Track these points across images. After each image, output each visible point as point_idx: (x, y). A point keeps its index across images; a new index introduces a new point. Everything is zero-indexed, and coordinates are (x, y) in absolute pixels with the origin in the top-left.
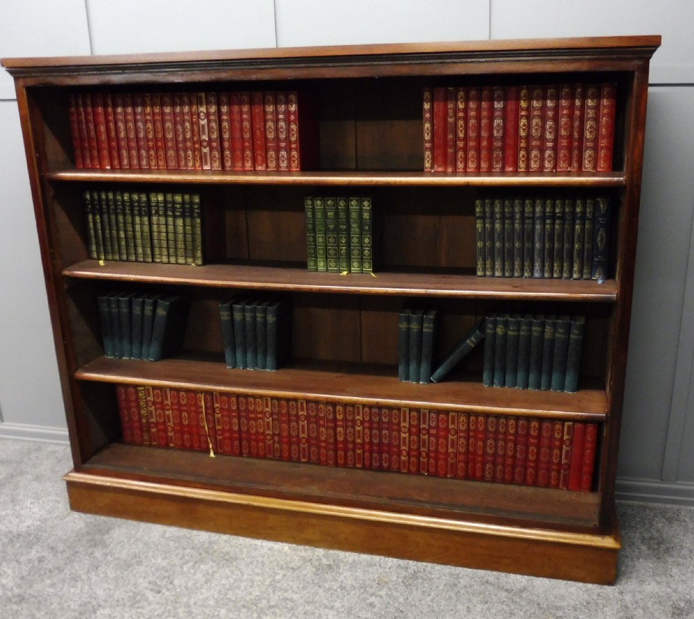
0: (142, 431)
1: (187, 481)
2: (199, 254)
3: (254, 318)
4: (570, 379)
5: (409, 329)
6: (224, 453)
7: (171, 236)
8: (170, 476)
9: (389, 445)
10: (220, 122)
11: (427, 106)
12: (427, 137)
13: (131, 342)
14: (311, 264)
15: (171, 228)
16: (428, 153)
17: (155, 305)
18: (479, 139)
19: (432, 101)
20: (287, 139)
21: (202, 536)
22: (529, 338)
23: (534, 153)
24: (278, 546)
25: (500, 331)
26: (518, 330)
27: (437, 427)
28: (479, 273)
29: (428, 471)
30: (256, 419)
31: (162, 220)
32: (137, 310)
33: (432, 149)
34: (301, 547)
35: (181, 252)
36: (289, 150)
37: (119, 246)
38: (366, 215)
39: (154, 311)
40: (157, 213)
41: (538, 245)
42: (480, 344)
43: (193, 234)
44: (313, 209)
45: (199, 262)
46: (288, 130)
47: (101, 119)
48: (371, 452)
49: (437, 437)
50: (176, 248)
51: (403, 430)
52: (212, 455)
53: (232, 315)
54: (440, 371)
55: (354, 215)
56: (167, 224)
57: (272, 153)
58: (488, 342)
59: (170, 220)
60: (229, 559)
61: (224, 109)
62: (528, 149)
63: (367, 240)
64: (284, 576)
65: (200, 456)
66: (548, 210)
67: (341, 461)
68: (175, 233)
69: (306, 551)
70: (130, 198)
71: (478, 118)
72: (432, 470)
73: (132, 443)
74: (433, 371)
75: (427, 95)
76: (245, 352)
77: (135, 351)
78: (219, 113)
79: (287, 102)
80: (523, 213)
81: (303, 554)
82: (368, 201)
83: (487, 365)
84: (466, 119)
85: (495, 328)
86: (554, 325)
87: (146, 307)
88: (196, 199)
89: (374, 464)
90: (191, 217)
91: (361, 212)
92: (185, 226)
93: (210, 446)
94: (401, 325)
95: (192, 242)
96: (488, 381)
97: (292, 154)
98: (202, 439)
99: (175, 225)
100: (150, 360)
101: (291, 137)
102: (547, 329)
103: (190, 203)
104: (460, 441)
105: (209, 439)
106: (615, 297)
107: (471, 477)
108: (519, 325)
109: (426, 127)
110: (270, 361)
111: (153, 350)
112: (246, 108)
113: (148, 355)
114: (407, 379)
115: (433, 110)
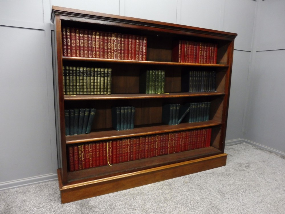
0: (79, 164)
1: (115, 174)
2: (109, 90)
3: (128, 111)
5: (173, 109)
6: (114, 164)
8: (105, 174)
9: (165, 146)
10: (121, 44)
11: (180, 45)
12: (180, 53)
13: (78, 128)
14: (147, 92)
16: (179, 59)
17: (90, 112)
19: (181, 44)
20: (142, 52)
21: (123, 192)
22: (199, 108)
24: (149, 185)
26: (197, 106)
27: (178, 138)
28: (190, 92)
29: (175, 152)
30: (125, 148)
31: (96, 78)
32: (81, 114)
33: (181, 57)
35: (102, 90)
36: (142, 55)
37: (76, 88)
38: (163, 76)
39: (89, 114)
40: (94, 75)
41: (202, 83)
42: (189, 111)
43: (107, 83)
44: (149, 74)
45: (110, 93)
47: (73, 38)
48: (160, 150)
49: (178, 140)
50: (100, 89)
51: (169, 140)
52: (110, 165)
53: (120, 111)
54: (180, 120)
55: (160, 76)
57: (138, 56)
58: (191, 110)
59: (99, 78)
61: (123, 40)
62: (201, 59)
63: (163, 83)
66: (204, 74)
67: (152, 155)
68: (100, 83)
69: (158, 183)
70: (83, 69)
71: (191, 50)
73: (74, 171)
75: (180, 42)
77: (80, 131)
78: (121, 41)
79: (143, 40)
80: (199, 75)
82: (164, 72)
84: (189, 50)
85: (192, 106)
86: (204, 104)
87: (86, 112)
88: (110, 70)
89: (161, 153)
90: (107, 77)
91: (161, 74)
92: (104, 80)
93: (108, 162)
94: (171, 108)
95: (107, 86)
96: (191, 121)
97: (144, 56)
98: (104, 161)
99: (100, 80)
100: (87, 133)
101: (144, 51)
102: (203, 105)
103: (108, 72)
104: (183, 140)
105: (108, 160)
106: (225, 93)
107: (185, 150)
108: (197, 105)
109: (180, 51)
110: (132, 126)
111: (88, 129)
112: (130, 40)
113: (86, 132)
114: (172, 124)
115: (181, 46)
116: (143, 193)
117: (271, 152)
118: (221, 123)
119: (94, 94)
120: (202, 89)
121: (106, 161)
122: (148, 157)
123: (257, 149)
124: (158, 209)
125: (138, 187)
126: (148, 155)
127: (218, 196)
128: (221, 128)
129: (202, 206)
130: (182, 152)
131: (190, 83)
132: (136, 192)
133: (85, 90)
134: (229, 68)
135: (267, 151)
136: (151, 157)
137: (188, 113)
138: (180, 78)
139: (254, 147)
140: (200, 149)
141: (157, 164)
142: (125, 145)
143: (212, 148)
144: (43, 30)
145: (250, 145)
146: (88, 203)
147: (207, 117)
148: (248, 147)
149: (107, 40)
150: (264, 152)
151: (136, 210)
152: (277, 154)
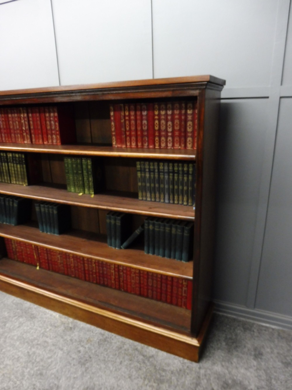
0: (14, 254)
1: (22, 280)
2: (26, 181)
3: (49, 211)
4: (184, 255)
5: (110, 223)
6: (43, 268)
7: (16, 172)
8: (16, 277)
9: (107, 274)
10: (29, 121)
11: (112, 114)
13: (6, 217)
14: (69, 189)
15: (16, 168)
16: (114, 138)
18: (136, 130)
19: (114, 111)
20: (55, 129)
22: (164, 232)
23: (163, 138)
24: (54, 314)
25: (151, 227)
26: (159, 228)
27: (126, 269)
28: (140, 198)
29: (124, 289)
30: (53, 255)
31: (12, 165)
32: (7, 203)
33: (116, 136)
34: (64, 316)
35: (20, 179)
36: (56, 135)
38: (89, 167)
39: (13, 204)
40: (10, 162)
41: (166, 187)
42: (142, 234)
43: (24, 172)
44: (67, 162)
45: (27, 184)
46: (55, 125)
48: (100, 277)
49: (127, 275)
50: (18, 177)
52: (38, 268)
53: (40, 209)
54: (125, 244)
55: (84, 167)
56: (14, 167)
57: (49, 136)
58: (146, 232)
60: (33, 317)
61: (30, 115)
62: (160, 137)
63: (90, 179)
64: (50, 329)
65: (34, 267)
66: (170, 168)
67: (87, 279)
71: (136, 120)
72: (125, 289)
73: (11, 259)
74: (122, 243)
75: (111, 108)
76: (46, 226)
78: (28, 117)
79: (54, 112)
80: (159, 169)
81: (63, 320)
82: (90, 160)
83: (146, 244)
84: (130, 120)
85: (149, 226)
86: (176, 228)
87: (10, 202)
88: (23, 156)
90: (22, 164)
91: (87, 165)
92: (20, 168)
93: (38, 264)
94: (107, 220)
95: (24, 175)
96: (147, 251)
99: (17, 167)
103: (21, 158)
109: (113, 124)
110: (57, 231)
112: (37, 115)
114: (111, 246)
119: (11, 183)
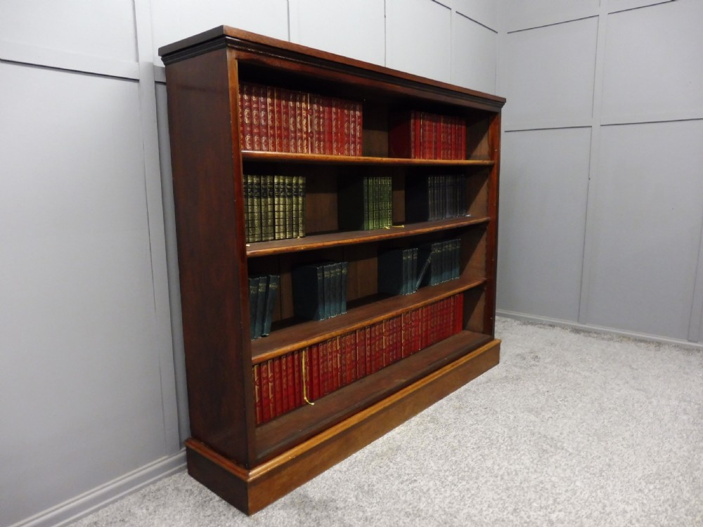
2: (302, 227)
3: (336, 273)
5: (407, 259)
9: (397, 343)
10: (319, 118)
11: (412, 121)
12: (413, 139)
14: (365, 227)
16: (413, 150)
17: (268, 283)
19: (415, 119)
20: (355, 136)
22: (445, 253)
26: (442, 249)
27: (415, 320)
29: (411, 352)
30: (332, 359)
32: (252, 290)
33: (414, 147)
35: (288, 228)
36: (355, 143)
39: (267, 287)
41: (447, 201)
42: (431, 261)
43: (298, 211)
44: (368, 185)
46: (358, 129)
50: (285, 225)
51: (403, 329)
52: (313, 404)
53: (323, 275)
54: (418, 282)
68: (284, 211)
70: (253, 181)
75: (413, 115)
78: (319, 112)
79: (355, 110)
85: (435, 250)
86: (452, 243)
87: (260, 285)
88: (300, 181)
89: (391, 359)
90: (297, 196)
91: (387, 186)
92: (291, 204)
93: (305, 398)
94: (404, 258)
95: (297, 217)
96: (434, 282)
97: (358, 147)
98: (297, 396)
99: (285, 204)
100: (265, 336)
101: (358, 134)
102: (450, 246)
103: (297, 184)
104: (424, 324)
105: (305, 392)
106: (489, 218)
107: (427, 346)
108: (442, 246)
109: (413, 133)
110: (344, 306)
111: (267, 325)
112: (334, 109)
113: (263, 332)
114: (407, 292)
115: (415, 124)
116: (400, 446)
117: (552, 326)
118: (485, 279)
119: (274, 239)
120: (448, 213)
121: (301, 397)
122: (371, 373)
123: (524, 324)
124: (454, 467)
125: (380, 439)
126: (371, 366)
127: (532, 418)
128: (485, 288)
129: (522, 441)
130: (424, 351)
131: (430, 203)
132: (385, 449)
133: (257, 231)
134: (495, 167)
135: (544, 325)
136: (377, 370)
137: (430, 265)
138: (403, 192)
139: (519, 322)
140: (450, 339)
141: (404, 381)
142: (331, 353)
143: (467, 333)
144: (137, 81)
145: (509, 320)
146: (306, 496)
147: (457, 270)
148: (506, 323)
149: (294, 108)
150: (541, 328)
151: (415, 480)
152: (564, 327)
